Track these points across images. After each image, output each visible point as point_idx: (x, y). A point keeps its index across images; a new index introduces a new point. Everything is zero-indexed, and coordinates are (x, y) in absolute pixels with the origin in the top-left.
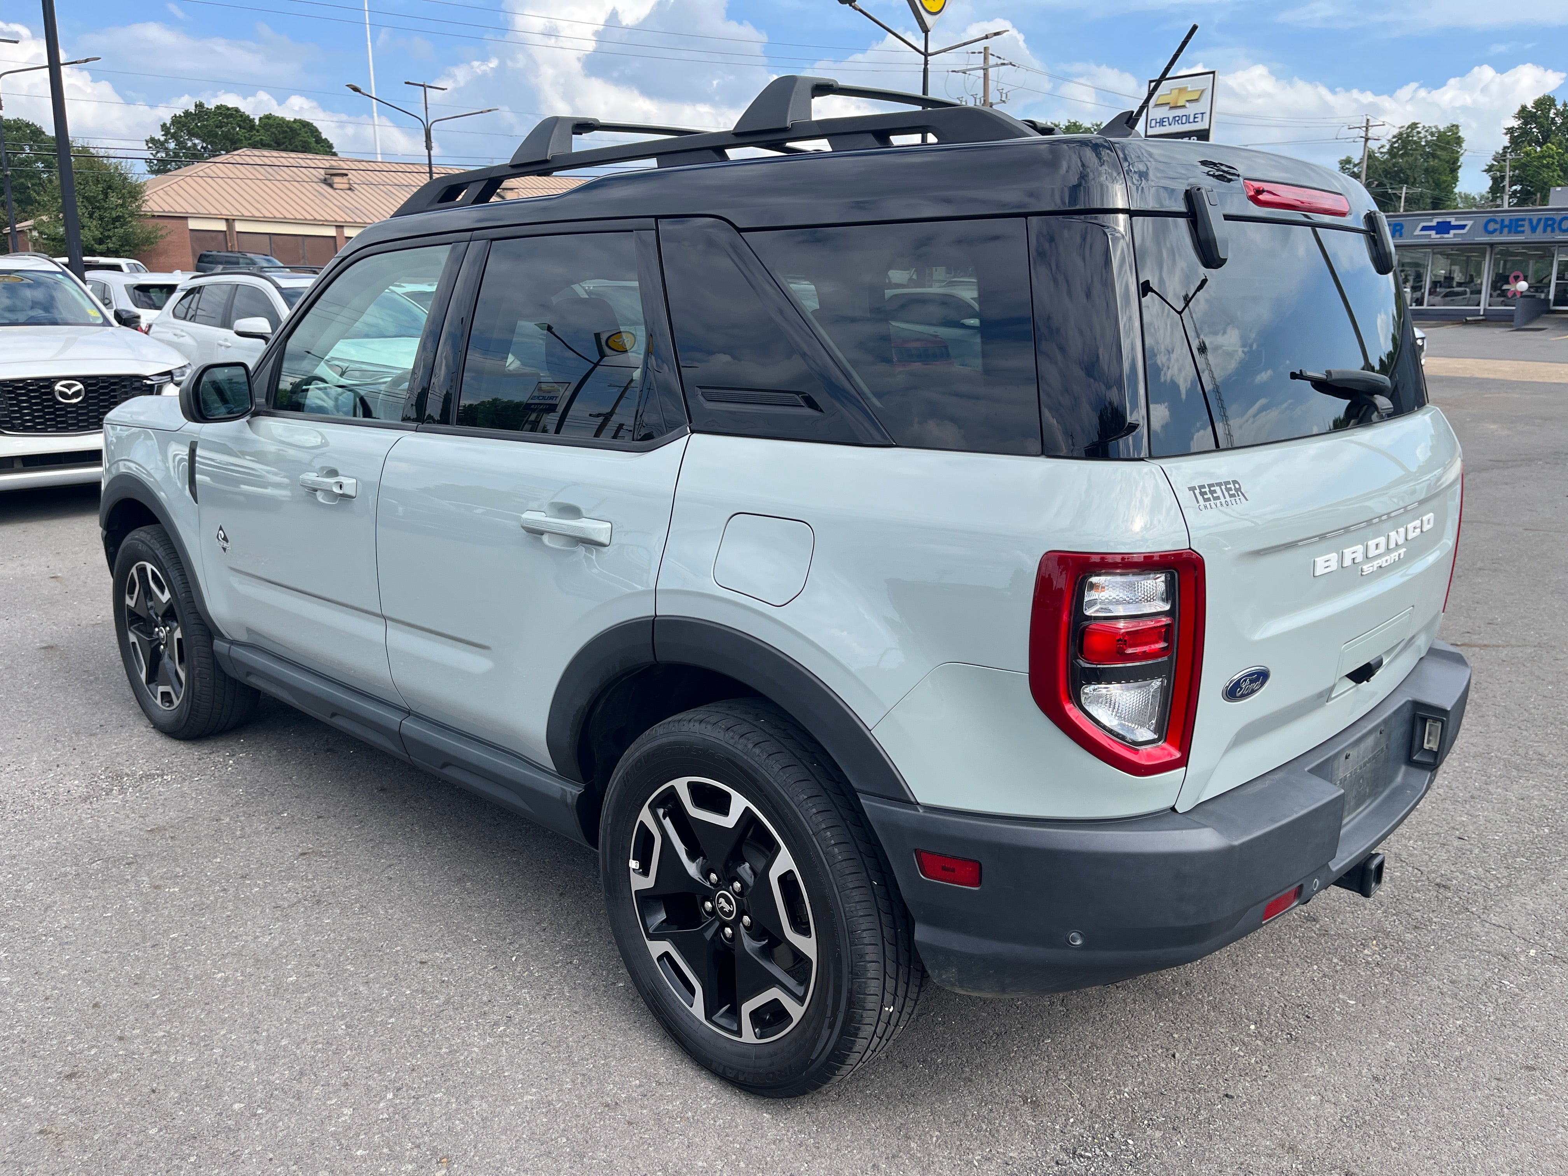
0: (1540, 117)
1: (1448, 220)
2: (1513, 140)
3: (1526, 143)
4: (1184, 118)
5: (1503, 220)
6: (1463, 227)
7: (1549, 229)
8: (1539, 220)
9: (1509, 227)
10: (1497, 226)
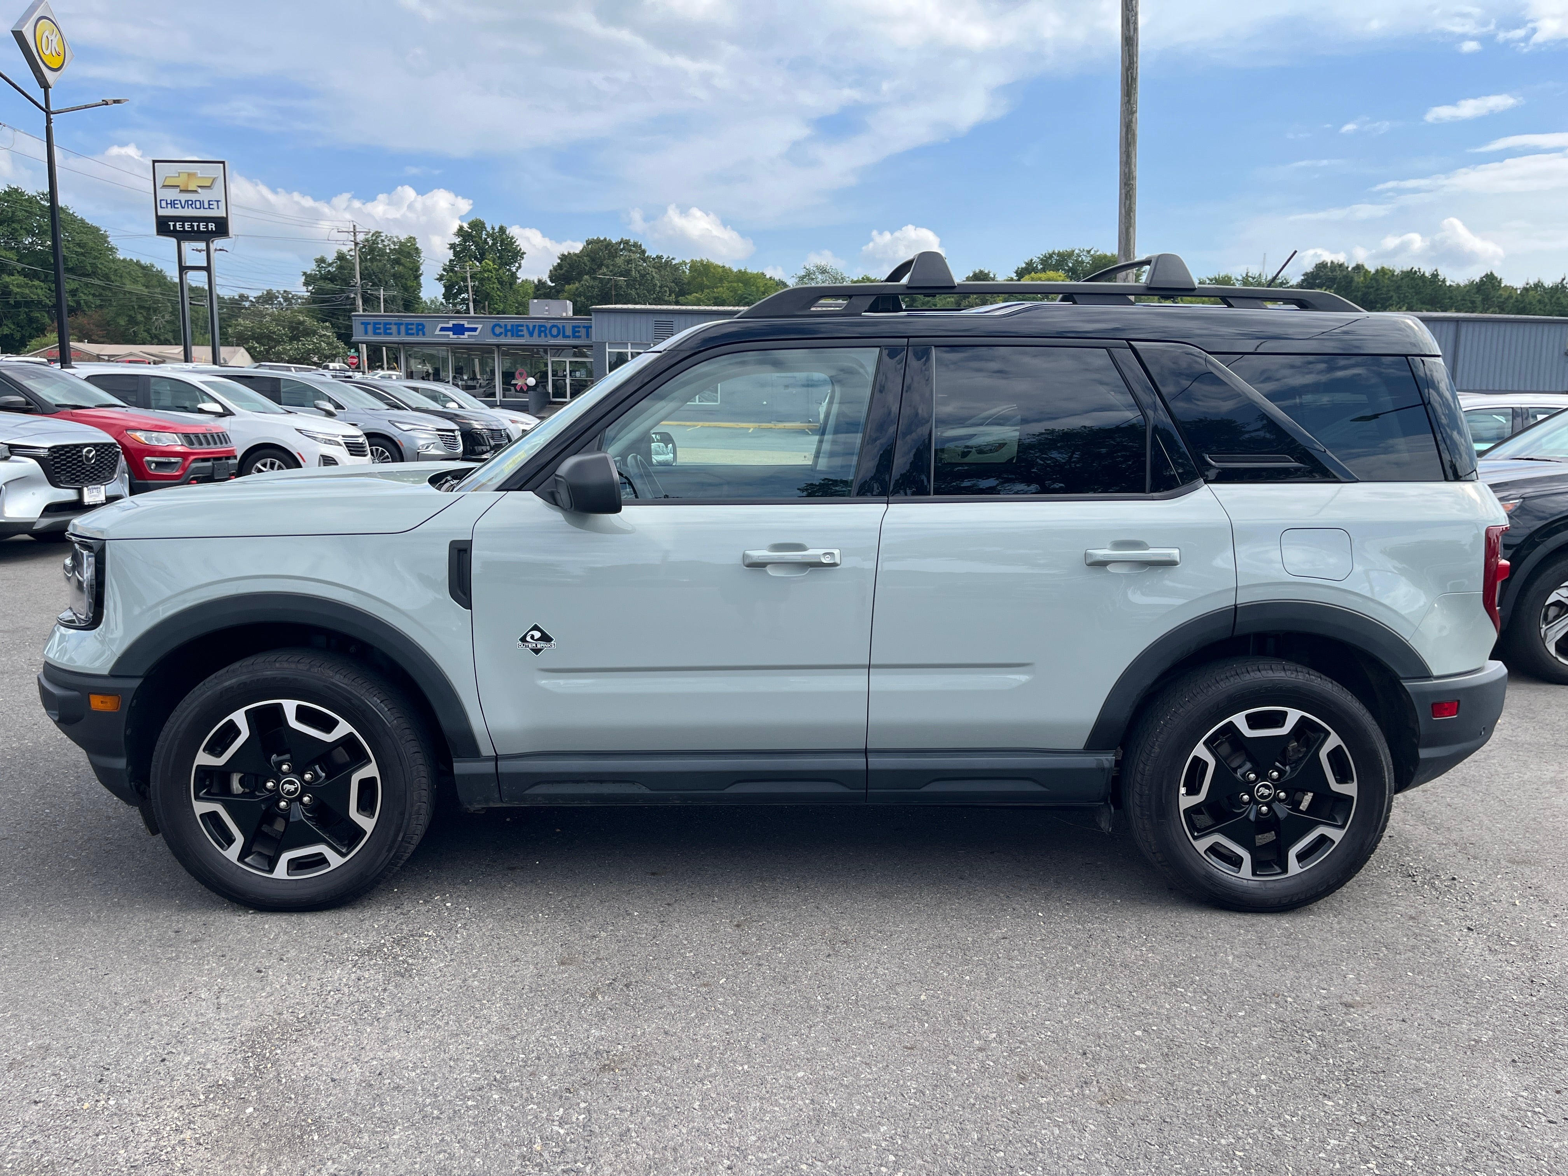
0: (475, 237)
1: (462, 323)
2: (456, 254)
3: (467, 258)
4: (198, 203)
5: (506, 325)
6: (475, 329)
7: (543, 334)
8: (534, 326)
9: (512, 331)
10: (502, 330)
